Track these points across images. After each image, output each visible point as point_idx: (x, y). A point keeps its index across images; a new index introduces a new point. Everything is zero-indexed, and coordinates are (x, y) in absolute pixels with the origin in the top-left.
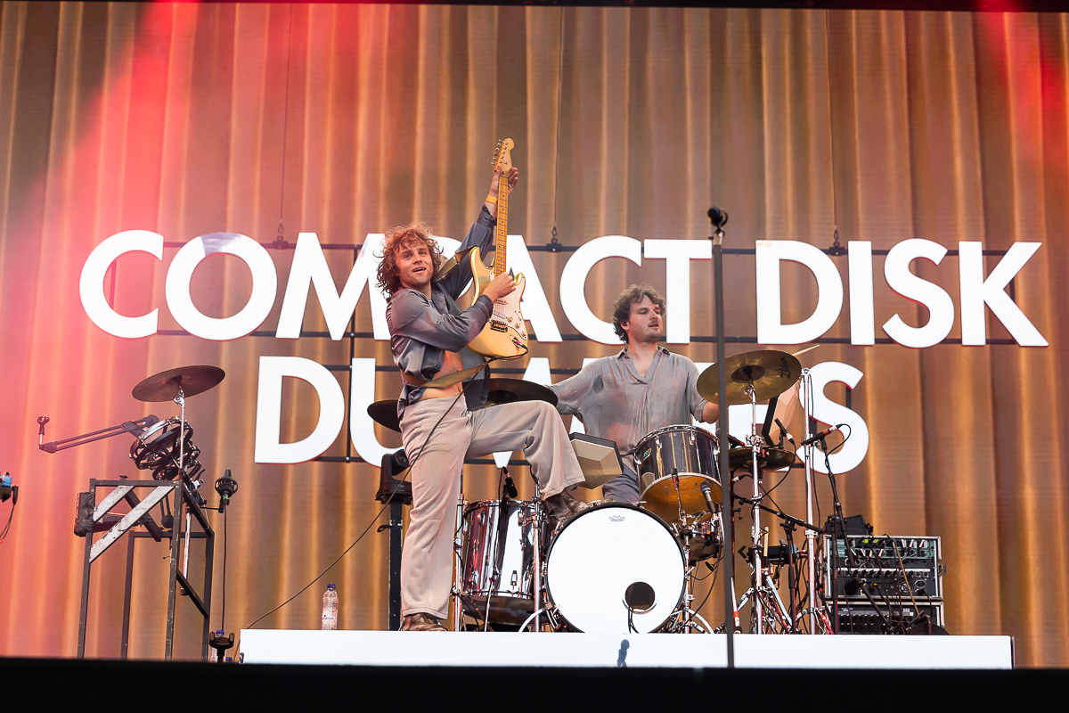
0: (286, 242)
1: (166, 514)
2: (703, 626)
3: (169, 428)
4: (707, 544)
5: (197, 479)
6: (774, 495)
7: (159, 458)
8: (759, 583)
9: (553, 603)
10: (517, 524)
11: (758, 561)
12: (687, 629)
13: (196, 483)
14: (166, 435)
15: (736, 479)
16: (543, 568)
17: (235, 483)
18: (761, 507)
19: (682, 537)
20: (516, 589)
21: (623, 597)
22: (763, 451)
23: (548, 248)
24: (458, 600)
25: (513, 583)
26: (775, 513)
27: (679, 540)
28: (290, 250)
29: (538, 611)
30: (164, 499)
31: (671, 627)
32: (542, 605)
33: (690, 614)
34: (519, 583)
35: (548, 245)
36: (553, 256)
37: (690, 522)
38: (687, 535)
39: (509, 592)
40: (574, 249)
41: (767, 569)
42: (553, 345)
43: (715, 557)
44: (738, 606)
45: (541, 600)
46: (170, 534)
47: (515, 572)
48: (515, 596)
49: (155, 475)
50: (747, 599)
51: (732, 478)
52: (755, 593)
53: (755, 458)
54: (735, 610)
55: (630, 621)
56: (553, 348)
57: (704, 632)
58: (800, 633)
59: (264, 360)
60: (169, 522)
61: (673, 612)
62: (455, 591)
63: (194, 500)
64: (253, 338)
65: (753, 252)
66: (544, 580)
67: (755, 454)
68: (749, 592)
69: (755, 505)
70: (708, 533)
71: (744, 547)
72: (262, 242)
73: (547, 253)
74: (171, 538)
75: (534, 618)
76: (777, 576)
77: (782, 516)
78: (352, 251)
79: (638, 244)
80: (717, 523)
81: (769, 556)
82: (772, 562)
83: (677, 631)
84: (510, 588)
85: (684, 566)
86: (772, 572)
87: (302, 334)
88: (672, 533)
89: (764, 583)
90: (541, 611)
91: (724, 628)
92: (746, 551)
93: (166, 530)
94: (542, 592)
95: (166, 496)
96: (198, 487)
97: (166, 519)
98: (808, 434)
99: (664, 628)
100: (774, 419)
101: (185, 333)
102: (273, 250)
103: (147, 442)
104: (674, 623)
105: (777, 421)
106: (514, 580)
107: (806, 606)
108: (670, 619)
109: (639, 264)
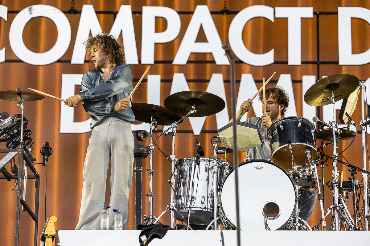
0: (76, 10)
1: (13, 166)
2: (306, 226)
3: (15, 120)
4: (308, 181)
5: (30, 147)
6: (344, 154)
7: (9, 136)
8: (337, 202)
9: (224, 214)
10: (204, 171)
11: (336, 190)
12: (297, 228)
13: (30, 150)
14: (13, 124)
15: (324, 145)
16: (218, 196)
17: (51, 149)
18: (338, 161)
19: (294, 178)
20: (204, 206)
21: (262, 211)
22: (339, 130)
23: (222, 13)
24: (172, 212)
25: (203, 203)
26: (345, 164)
27: (292, 180)
28: (78, 15)
29: (216, 218)
30: (13, 160)
31: (289, 226)
32: (218, 216)
33: (299, 219)
34: (205, 202)
35: (222, 11)
36: (225, 17)
37: (298, 169)
38: (297, 176)
39: (200, 208)
40: (236, 13)
41: (340, 195)
42: (224, 66)
43: (313, 188)
44: (325, 215)
45: (218, 212)
46: (16, 177)
47: (203, 197)
48: (204, 210)
49: (7, 145)
50: (330, 211)
51: (322, 144)
52: (335, 207)
53: (334, 134)
54: (323, 217)
55: (266, 224)
56: (224, 69)
57: (306, 229)
58: (359, 230)
59: (64, 76)
60: (15, 170)
61: (290, 218)
62: (171, 208)
63: (29, 159)
64: (58, 64)
65: (336, 13)
66: (219, 202)
67: (334, 132)
68: (331, 207)
69: (334, 160)
70: (309, 175)
71: (329, 182)
72: (63, 10)
73: (221, 15)
74: (17, 179)
75: (214, 223)
76: (347, 197)
77: (349, 166)
78: (113, 15)
79: (272, 9)
80: (314, 169)
81: (343, 187)
82: (344, 190)
83: (291, 229)
84: (201, 206)
85: (295, 193)
86: (344, 195)
87: (86, 61)
88: (288, 176)
89: (339, 202)
90: (218, 218)
91: (317, 226)
92: (330, 184)
93: (13, 175)
94: (218, 207)
95: (13, 158)
96: (31, 151)
97: (13, 169)
98: (364, 120)
99: (284, 228)
100: (345, 112)
101: (20, 61)
102: (69, 15)
103: (3, 128)
104: (290, 224)
105: (346, 114)
106: (203, 201)
107: (363, 214)
108: (288, 223)
109: (273, 20)
